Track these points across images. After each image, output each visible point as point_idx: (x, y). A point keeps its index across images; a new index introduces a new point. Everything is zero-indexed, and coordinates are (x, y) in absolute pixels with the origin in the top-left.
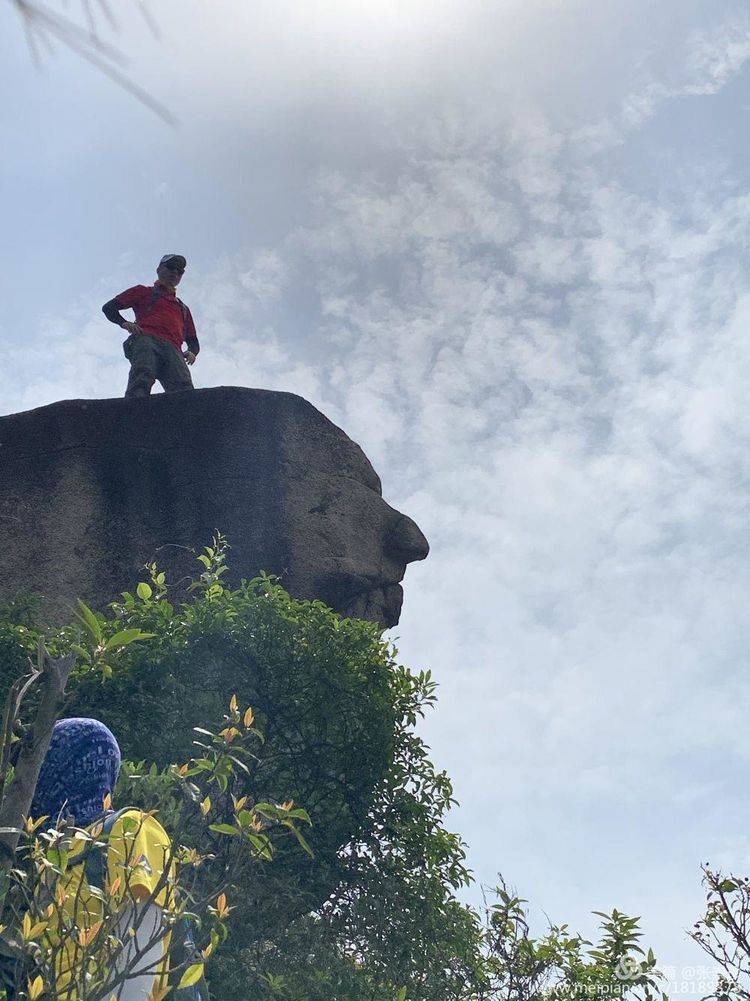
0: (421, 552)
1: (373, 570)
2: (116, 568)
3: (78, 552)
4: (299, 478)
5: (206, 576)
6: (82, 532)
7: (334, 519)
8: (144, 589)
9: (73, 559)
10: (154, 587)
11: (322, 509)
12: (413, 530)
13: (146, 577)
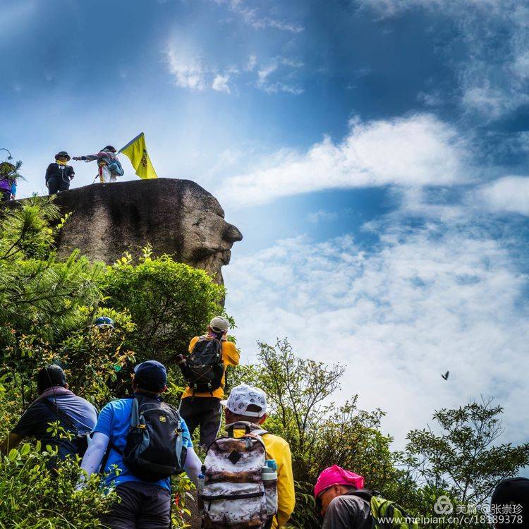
0: (239, 239)
1: (216, 246)
2: (117, 245)
3: (102, 239)
4: (189, 212)
5: (145, 255)
6: (104, 231)
7: (202, 228)
8: (124, 259)
9: (100, 241)
10: (127, 258)
11: (197, 224)
12: (235, 231)
13: (125, 256)
